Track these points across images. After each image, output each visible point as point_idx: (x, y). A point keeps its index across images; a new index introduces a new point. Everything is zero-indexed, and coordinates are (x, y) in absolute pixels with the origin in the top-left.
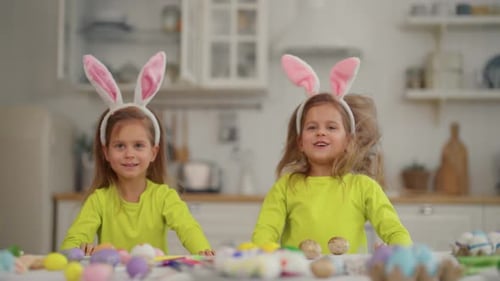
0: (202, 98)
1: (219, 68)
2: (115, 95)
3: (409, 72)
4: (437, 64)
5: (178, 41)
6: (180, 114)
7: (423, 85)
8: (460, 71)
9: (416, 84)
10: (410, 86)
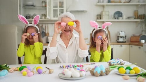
0: (52, 22)
1: (55, 15)
2: (27, 23)
3: (97, 15)
4: (104, 13)
5: (46, 9)
6: (47, 25)
7: (100, 19)
8: (109, 15)
9: (99, 18)
10: (98, 19)
